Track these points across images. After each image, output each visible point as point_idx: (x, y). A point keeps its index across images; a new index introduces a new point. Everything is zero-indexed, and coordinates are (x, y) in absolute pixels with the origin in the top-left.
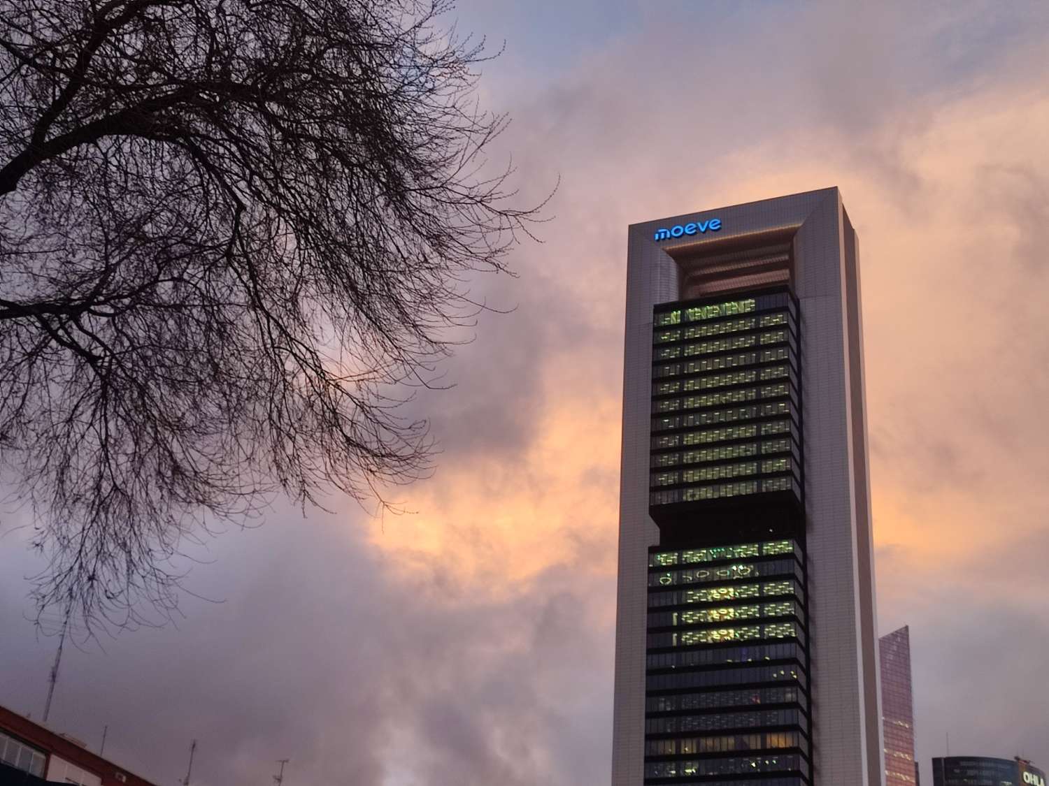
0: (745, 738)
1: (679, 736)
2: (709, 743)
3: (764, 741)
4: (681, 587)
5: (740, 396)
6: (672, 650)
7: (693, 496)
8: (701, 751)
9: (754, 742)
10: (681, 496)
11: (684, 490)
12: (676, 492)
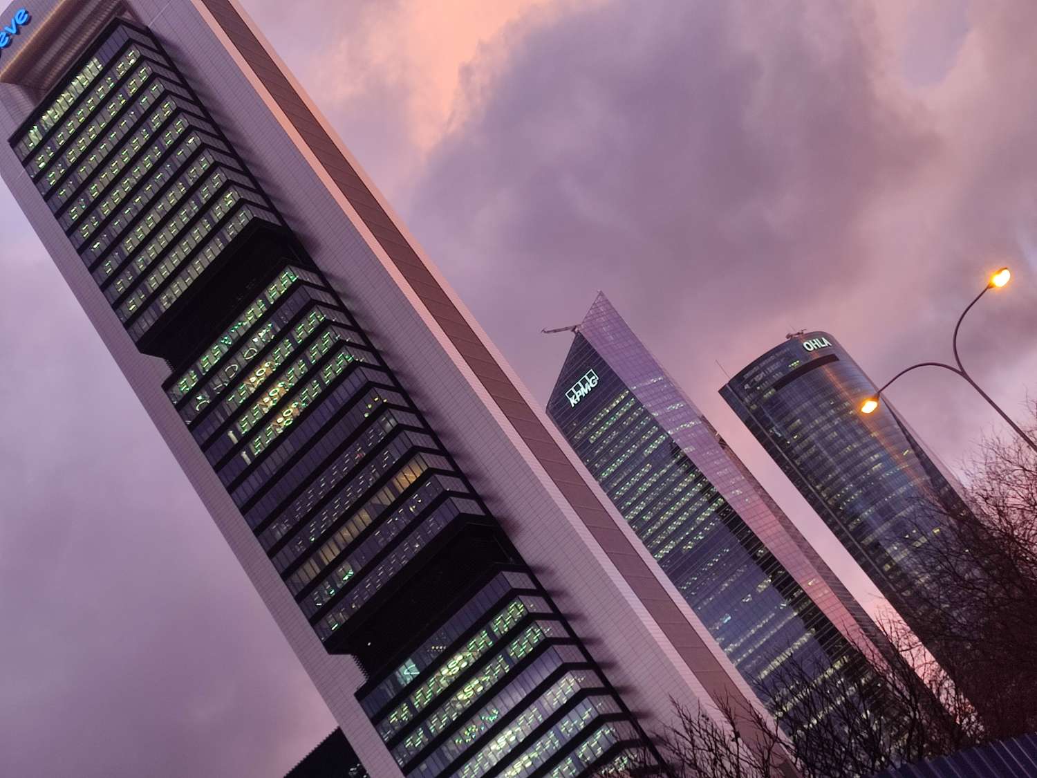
0: (375, 500)
1: (312, 551)
2: (346, 534)
3: (394, 490)
4: (218, 400)
5: (147, 163)
6: (249, 470)
7: (169, 300)
8: (343, 548)
9: (386, 497)
10: (157, 309)
11: (157, 301)
12: (150, 309)
